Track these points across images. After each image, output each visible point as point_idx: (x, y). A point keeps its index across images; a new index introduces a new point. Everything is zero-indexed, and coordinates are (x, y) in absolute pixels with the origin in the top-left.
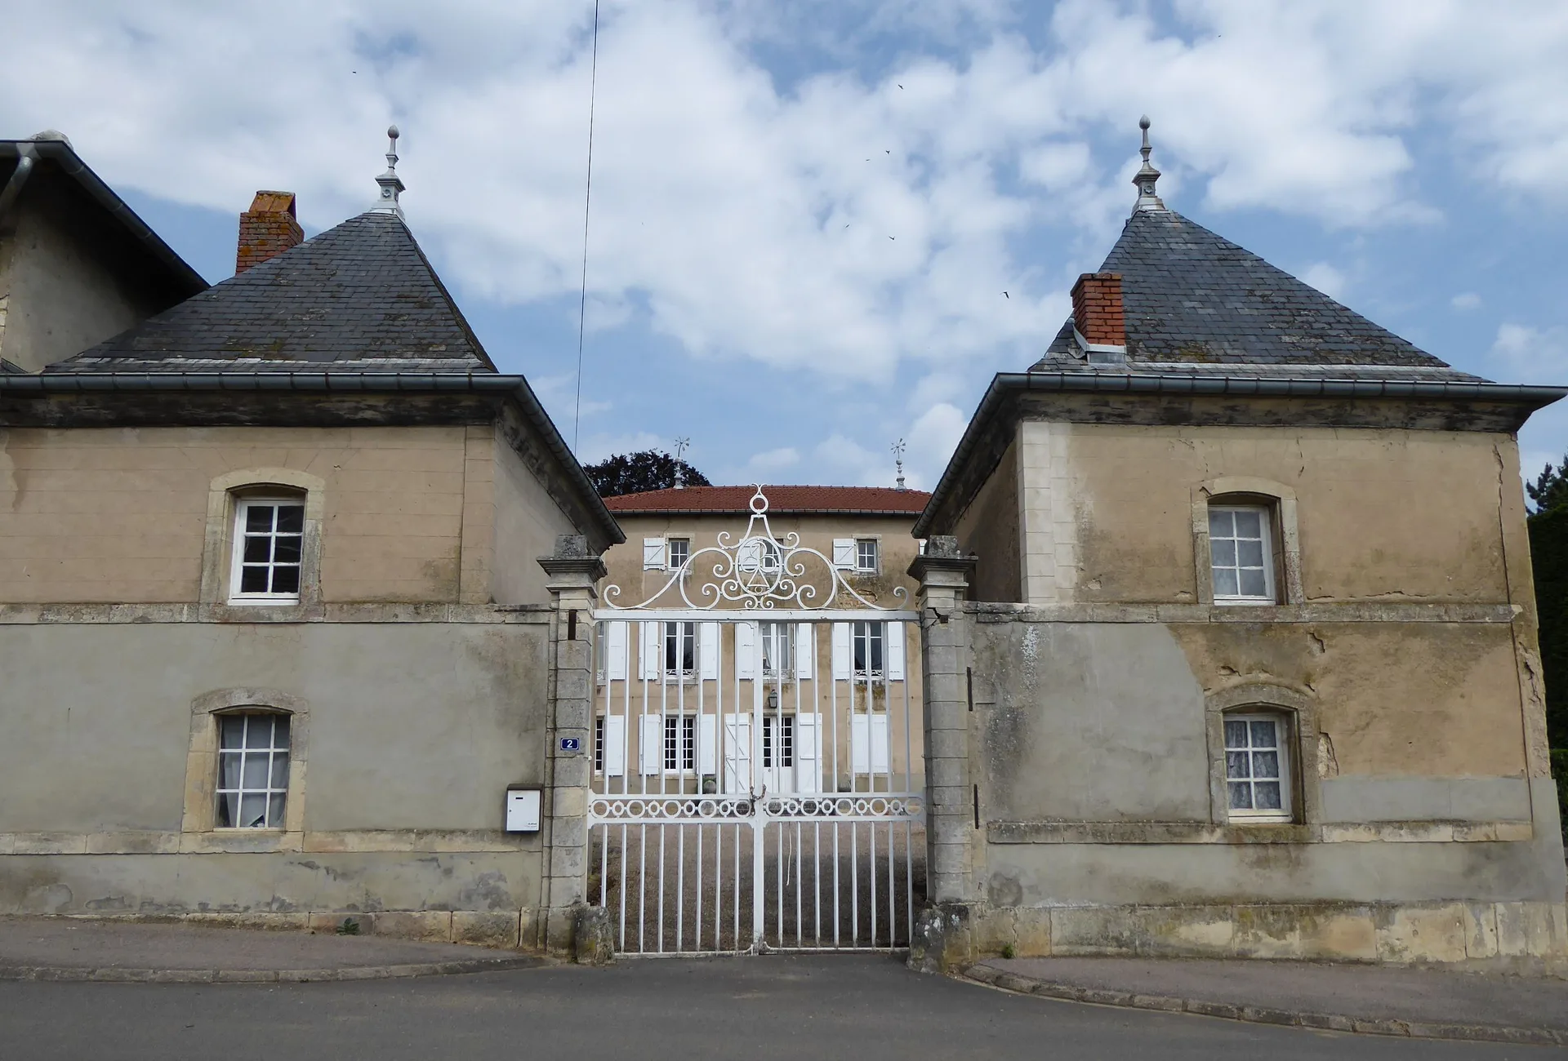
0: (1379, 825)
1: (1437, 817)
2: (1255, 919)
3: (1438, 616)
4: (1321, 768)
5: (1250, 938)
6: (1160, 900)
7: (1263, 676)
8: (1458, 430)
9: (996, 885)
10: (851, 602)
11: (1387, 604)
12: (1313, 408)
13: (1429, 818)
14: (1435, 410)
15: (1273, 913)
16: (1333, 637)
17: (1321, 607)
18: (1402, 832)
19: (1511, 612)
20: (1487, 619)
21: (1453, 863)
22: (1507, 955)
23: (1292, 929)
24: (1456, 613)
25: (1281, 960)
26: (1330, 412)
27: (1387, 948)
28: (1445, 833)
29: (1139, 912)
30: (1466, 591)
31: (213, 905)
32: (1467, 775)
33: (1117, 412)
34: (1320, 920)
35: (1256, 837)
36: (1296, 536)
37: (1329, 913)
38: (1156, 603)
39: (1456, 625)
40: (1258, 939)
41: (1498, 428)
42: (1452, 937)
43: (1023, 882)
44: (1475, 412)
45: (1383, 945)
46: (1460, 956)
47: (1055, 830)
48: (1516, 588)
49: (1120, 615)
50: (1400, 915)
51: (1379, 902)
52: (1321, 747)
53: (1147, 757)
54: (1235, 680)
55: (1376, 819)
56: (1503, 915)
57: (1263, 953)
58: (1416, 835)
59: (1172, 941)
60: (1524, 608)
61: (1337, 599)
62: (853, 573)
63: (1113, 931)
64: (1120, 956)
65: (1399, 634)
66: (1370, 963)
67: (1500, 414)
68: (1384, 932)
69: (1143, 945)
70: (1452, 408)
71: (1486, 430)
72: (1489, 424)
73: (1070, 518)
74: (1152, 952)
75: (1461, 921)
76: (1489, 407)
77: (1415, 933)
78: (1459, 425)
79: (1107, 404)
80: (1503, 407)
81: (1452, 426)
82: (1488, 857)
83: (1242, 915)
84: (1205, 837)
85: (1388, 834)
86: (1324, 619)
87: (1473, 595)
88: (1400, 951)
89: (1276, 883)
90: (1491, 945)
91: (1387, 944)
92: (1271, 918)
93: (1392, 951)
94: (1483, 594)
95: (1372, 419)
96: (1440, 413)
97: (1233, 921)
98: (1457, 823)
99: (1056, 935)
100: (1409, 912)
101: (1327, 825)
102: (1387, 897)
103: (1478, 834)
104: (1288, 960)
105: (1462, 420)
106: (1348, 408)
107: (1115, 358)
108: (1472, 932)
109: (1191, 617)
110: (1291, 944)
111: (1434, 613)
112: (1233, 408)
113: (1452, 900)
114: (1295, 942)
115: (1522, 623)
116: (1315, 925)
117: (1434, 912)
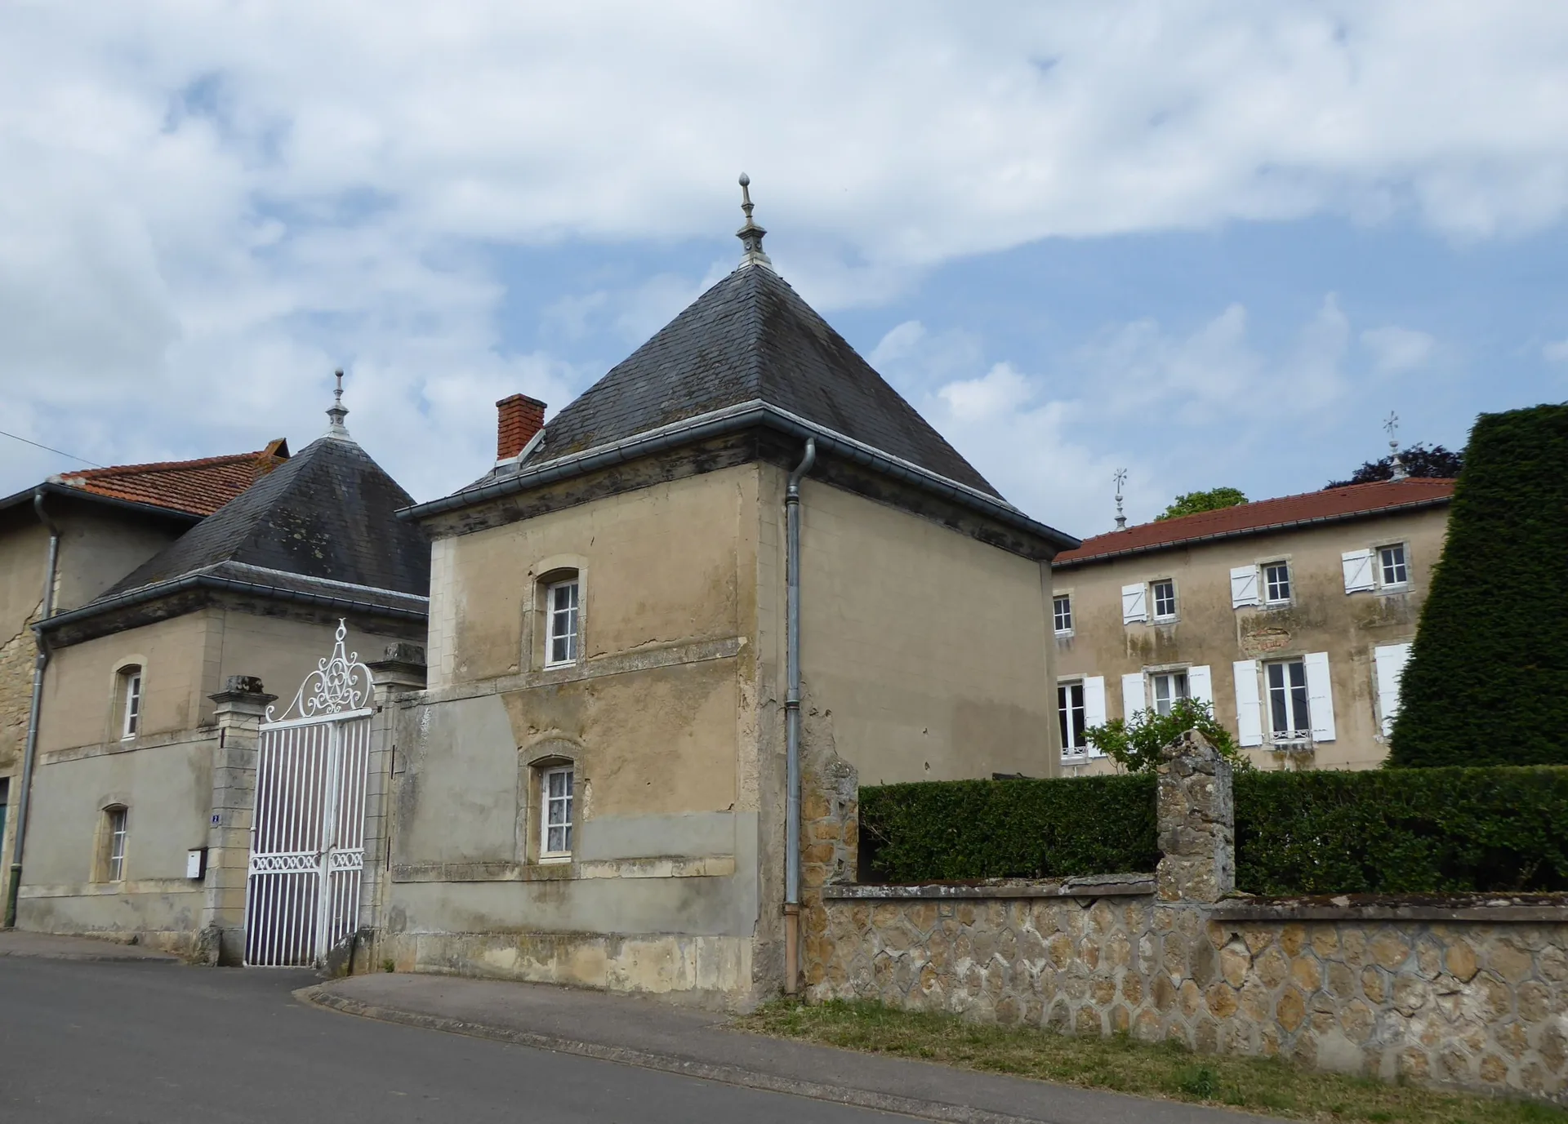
0: (620, 861)
1: (663, 853)
2: (530, 946)
3: (680, 658)
4: (586, 811)
5: (525, 963)
6: (478, 930)
7: (555, 732)
8: (709, 471)
9: (393, 915)
10: (1259, 646)
11: (644, 653)
12: (594, 482)
13: (658, 855)
14: (681, 458)
15: (541, 942)
16: (602, 690)
17: (597, 663)
18: (635, 868)
19: (737, 644)
20: (718, 656)
21: (672, 895)
22: (702, 988)
23: (552, 956)
24: (693, 653)
25: (543, 983)
26: (607, 482)
27: (614, 977)
28: (666, 869)
29: (464, 939)
30: (705, 631)
31: (96, 928)
32: (687, 812)
33: (477, 521)
34: (571, 949)
35: (539, 875)
36: (585, 602)
37: (577, 943)
38: (495, 677)
39: (694, 665)
40: (530, 964)
41: (739, 460)
42: (662, 968)
43: (408, 914)
44: (712, 451)
45: (611, 974)
46: (666, 988)
47: (426, 871)
48: (742, 620)
49: (474, 691)
50: (625, 947)
51: (613, 934)
52: (587, 792)
53: (482, 810)
54: (539, 737)
55: (618, 857)
56: (701, 949)
57: (533, 977)
58: (644, 871)
59: (480, 963)
60: (748, 639)
61: (610, 654)
62: (1259, 609)
63: (449, 954)
64: (451, 974)
65: (649, 679)
66: (601, 990)
67: (733, 446)
68: (614, 962)
69: (463, 966)
70: (692, 453)
71: (731, 464)
72: (730, 458)
73: (454, 616)
74: (468, 973)
75: (669, 953)
76: (718, 443)
77: (635, 963)
78: (706, 466)
79: (468, 517)
80: (732, 440)
81: (702, 468)
82: (698, 893)
83: (522, 943)
84: (509, 876)
85: (626, 871)
86: (597, 675)
87: (709, 633)
88: (623, 981)
89: (548, 916)
90: (690, 981)
91: (615, 973)
92: (540, 946)
93: (618, 979)
94: (718, 631)
95: (640, 479)
96: (685, 461)
97: (517, 948)
98: (677, 859)
99: (419, 956)
100: (633, 943)
101: (584, 863)
102: (618, 930)
103: (690, 869)
104: (547, 983)
105: (706, 461)
106: (617, 475)
107: (511, 469)
108: (678, 964)
109: (515, 686)
110: (550, 970)
111: (677, 656)
112: (543, 498)
113: (668, 933)
114: (553, 969)
115: (745, 655)
116: (567, 953)
117: (650, 944)
